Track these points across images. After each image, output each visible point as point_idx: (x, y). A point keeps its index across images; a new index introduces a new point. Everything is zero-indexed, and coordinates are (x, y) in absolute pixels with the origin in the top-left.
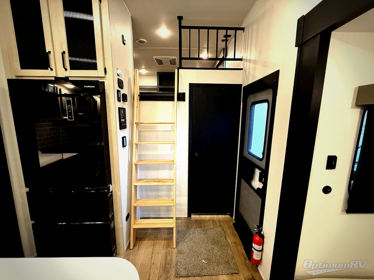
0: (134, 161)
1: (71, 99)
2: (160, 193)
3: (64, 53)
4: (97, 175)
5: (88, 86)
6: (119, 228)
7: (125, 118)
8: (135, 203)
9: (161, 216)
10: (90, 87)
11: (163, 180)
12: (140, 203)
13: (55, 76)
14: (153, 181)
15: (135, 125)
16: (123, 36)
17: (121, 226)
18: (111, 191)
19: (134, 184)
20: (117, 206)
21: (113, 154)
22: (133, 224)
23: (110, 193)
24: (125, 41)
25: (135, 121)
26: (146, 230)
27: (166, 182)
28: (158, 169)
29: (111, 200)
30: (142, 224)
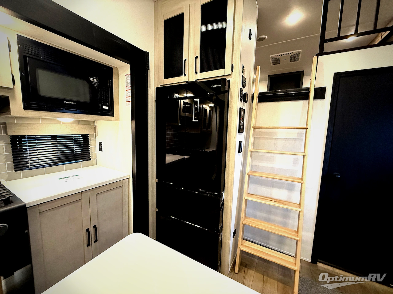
0: (248, 170)
1: (198, 100)
2: (272, 217)
3: (197, 57)
4: (213, 178)
5: (215, 86)
6: (226, 243)
7: (243, 120)
8: (244, 220)
9: (270, 246)
10: (217, 86)
11: (283, 202)
12: (251, 222)
13: (187, 81)
14: (269, 199)
15: (252, 130)
16: (250, 30)
17: (229, 242)
18: (223, 199)
19: (245, 197)
20: (226, 218)
21: (229, 159)
22: (240, 245)
23: (222, 202)
24: (252, 35)
25: (252, 125)
26: (252, 257)
27: (288, 205)
28: (273, 186)
29: (222, 209)
30: (250, 248)
